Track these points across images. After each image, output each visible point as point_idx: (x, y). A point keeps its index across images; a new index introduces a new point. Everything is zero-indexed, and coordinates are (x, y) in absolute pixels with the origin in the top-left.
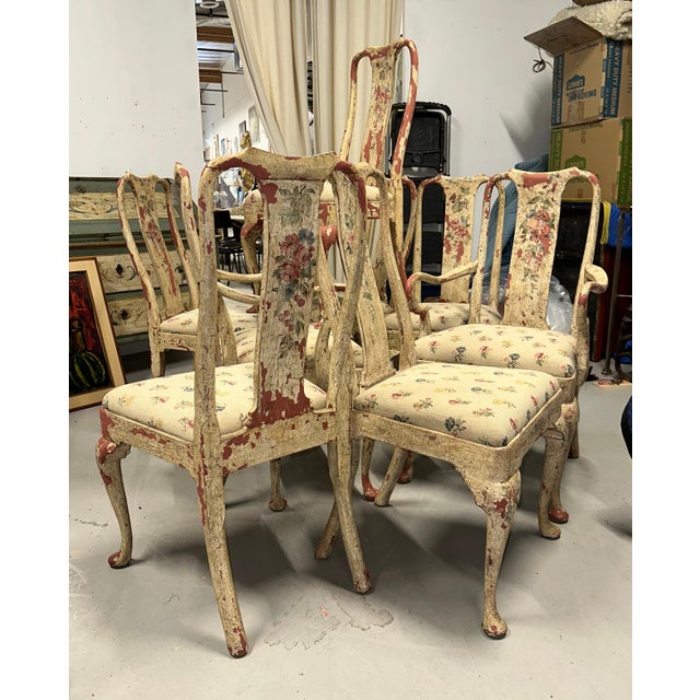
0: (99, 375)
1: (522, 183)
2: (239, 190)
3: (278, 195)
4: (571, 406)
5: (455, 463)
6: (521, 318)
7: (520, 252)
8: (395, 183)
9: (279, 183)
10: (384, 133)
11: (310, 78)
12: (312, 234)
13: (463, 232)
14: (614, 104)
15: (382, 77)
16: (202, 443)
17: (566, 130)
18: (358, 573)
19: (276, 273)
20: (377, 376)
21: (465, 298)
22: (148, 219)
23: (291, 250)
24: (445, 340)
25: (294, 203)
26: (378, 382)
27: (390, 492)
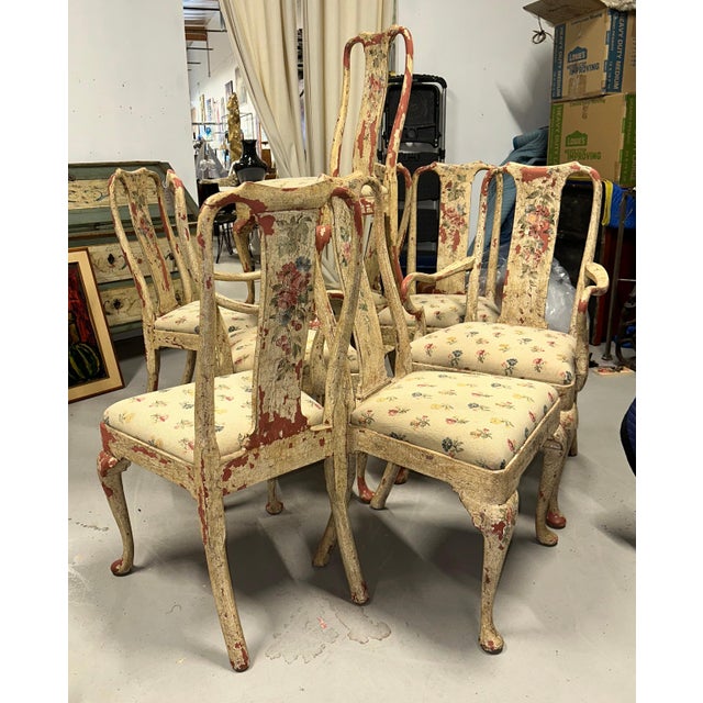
0: (94, 367)
1: (520, 177)
2: (227, 154)
3: (275, 226)
4: (569, 413)
5: (452, 483)
6: (519, 315)
7: (518, 248)
8: (390, 177)
9: (277, 215)
10: (378, 124)
11: (300, 48)
12: (309, 261)
13: (459, 221)
14: (617, 77)
15: (376, 64)
16: (203, 467)
17: (567, 105)
18: (356, 585)
19: (274, 302)
20: (373, 387)
21: (461, 289)
22: (140, 215)
23: (288, 278)
24: (441, 341)
25: (291, 233)
26: (373, 393)
27: (386, 496)
